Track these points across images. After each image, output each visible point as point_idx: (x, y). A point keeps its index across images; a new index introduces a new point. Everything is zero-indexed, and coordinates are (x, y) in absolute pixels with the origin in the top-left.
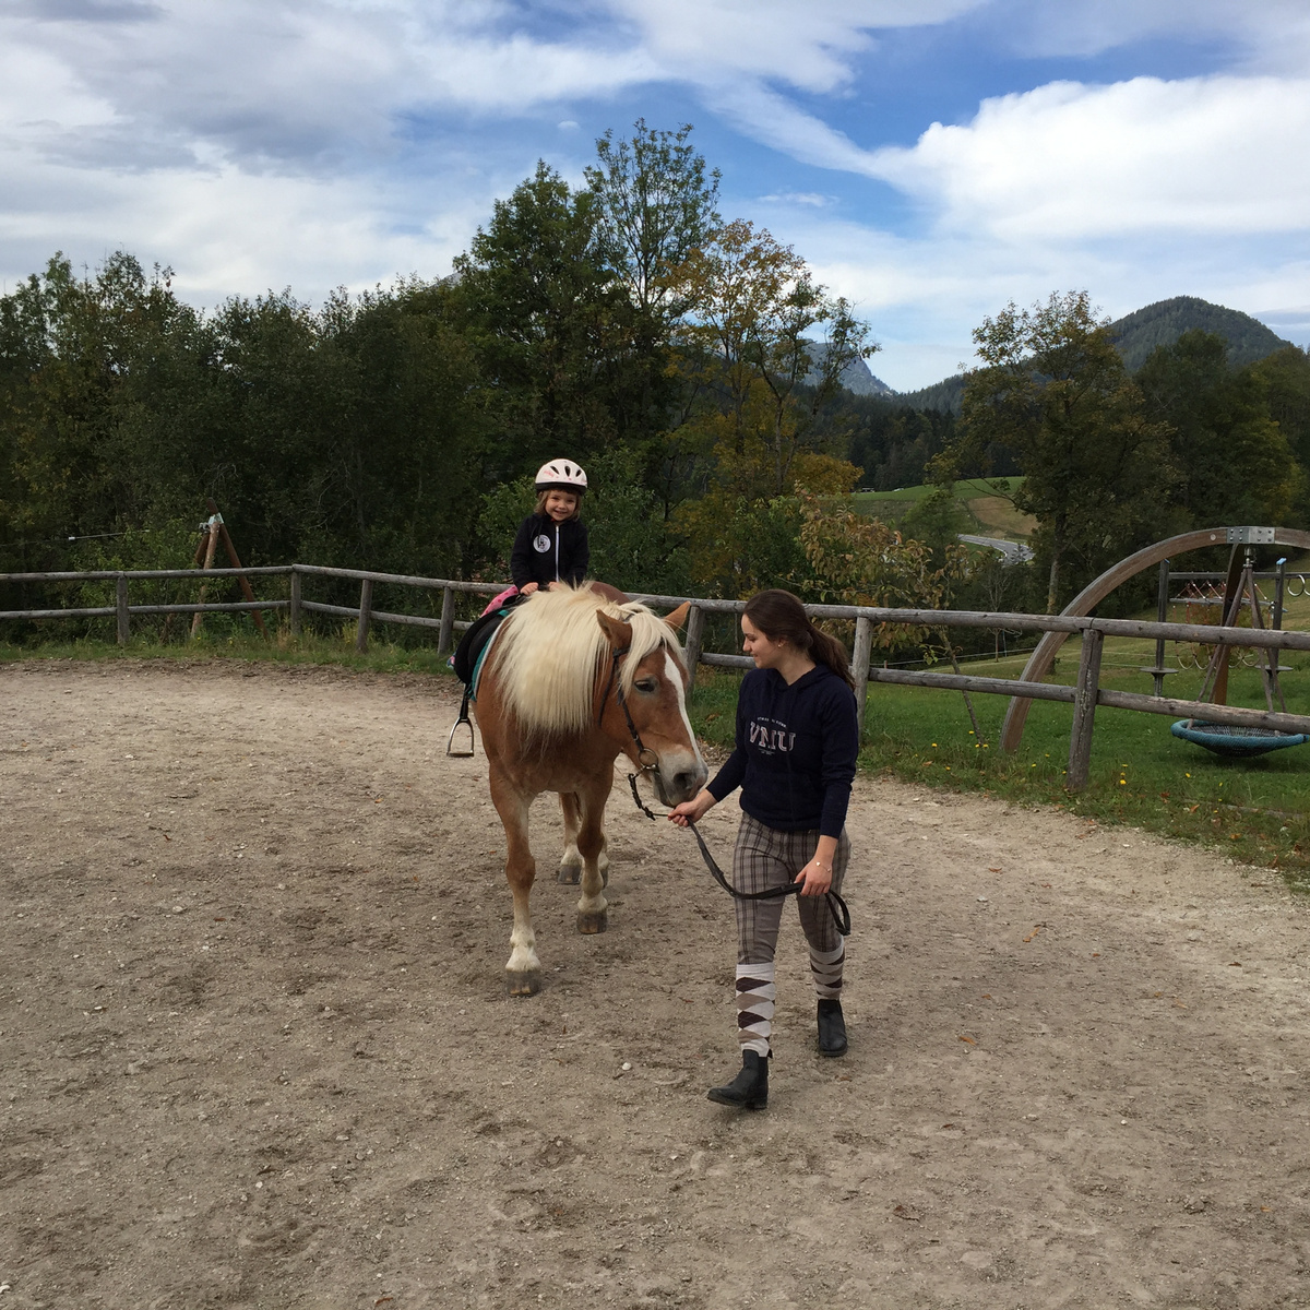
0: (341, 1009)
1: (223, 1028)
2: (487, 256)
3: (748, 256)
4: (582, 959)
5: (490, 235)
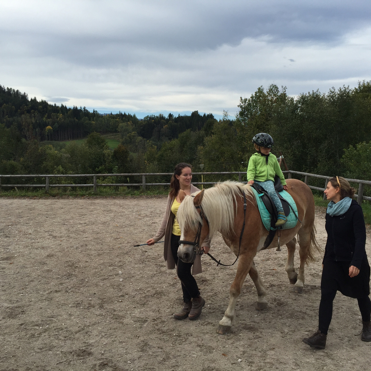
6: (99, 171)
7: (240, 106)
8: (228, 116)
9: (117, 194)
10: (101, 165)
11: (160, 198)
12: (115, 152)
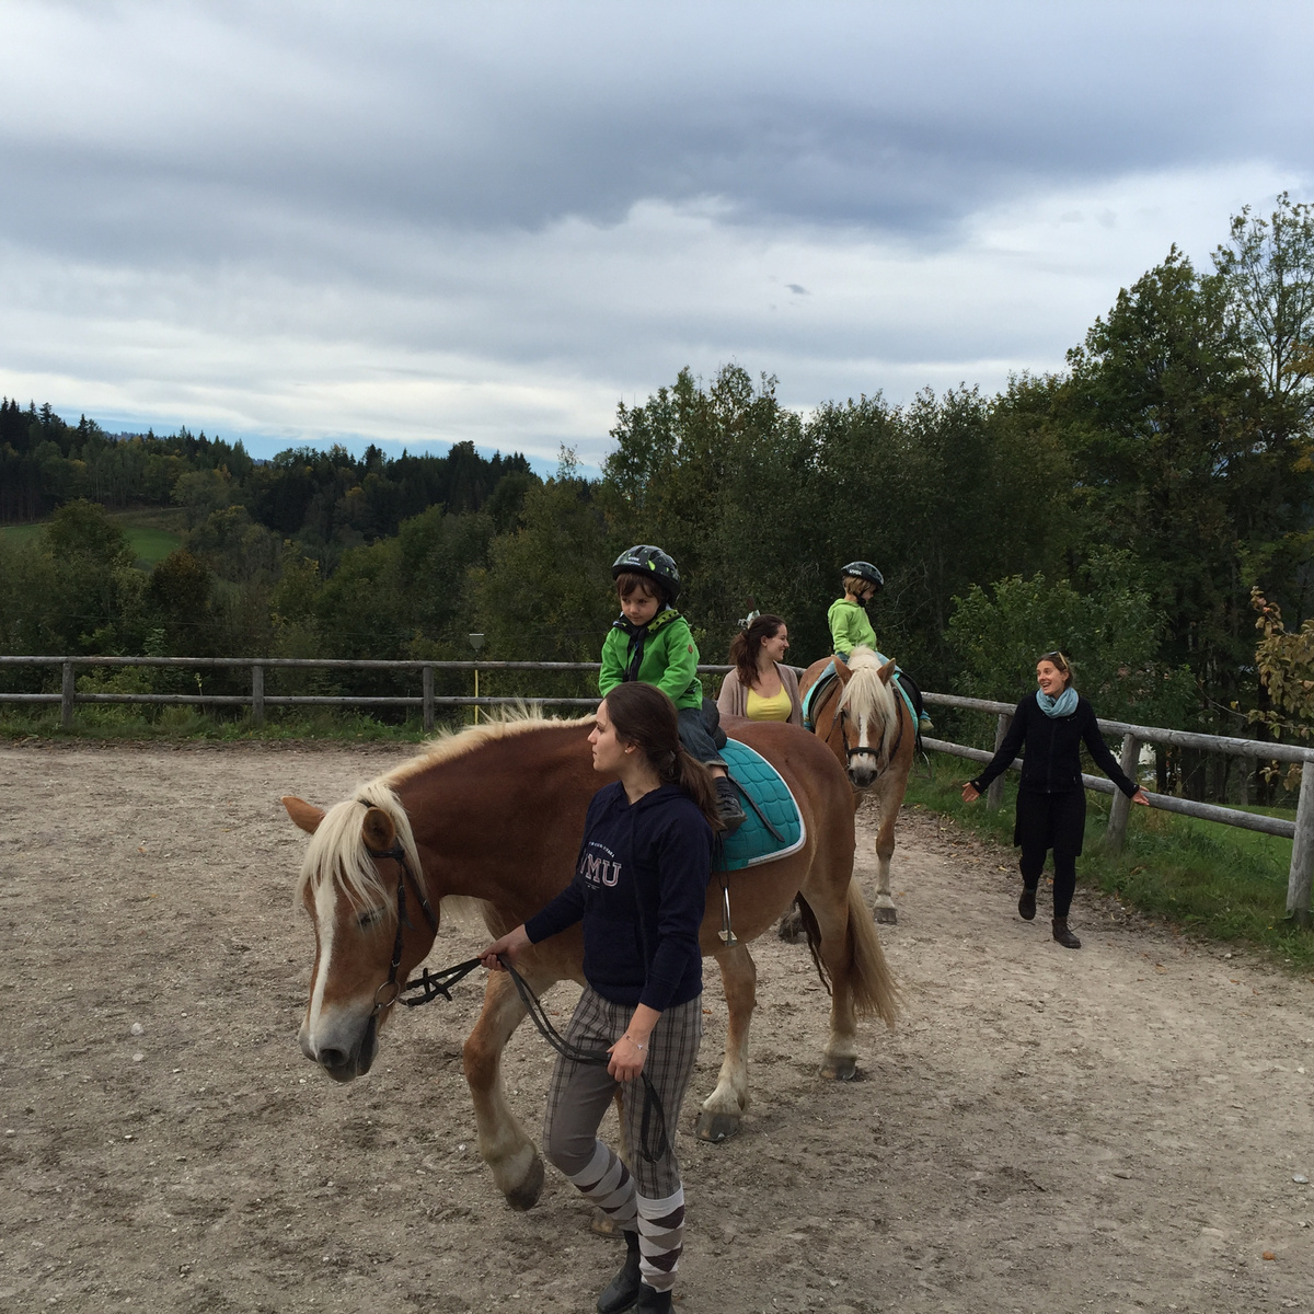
5: (1107, 324)
6: (94, 645)
7: (618, 433)
8: (577, 466)
9: (154, 733)
10: (103, 623)
11: (315, 749)
12: (160, 579)
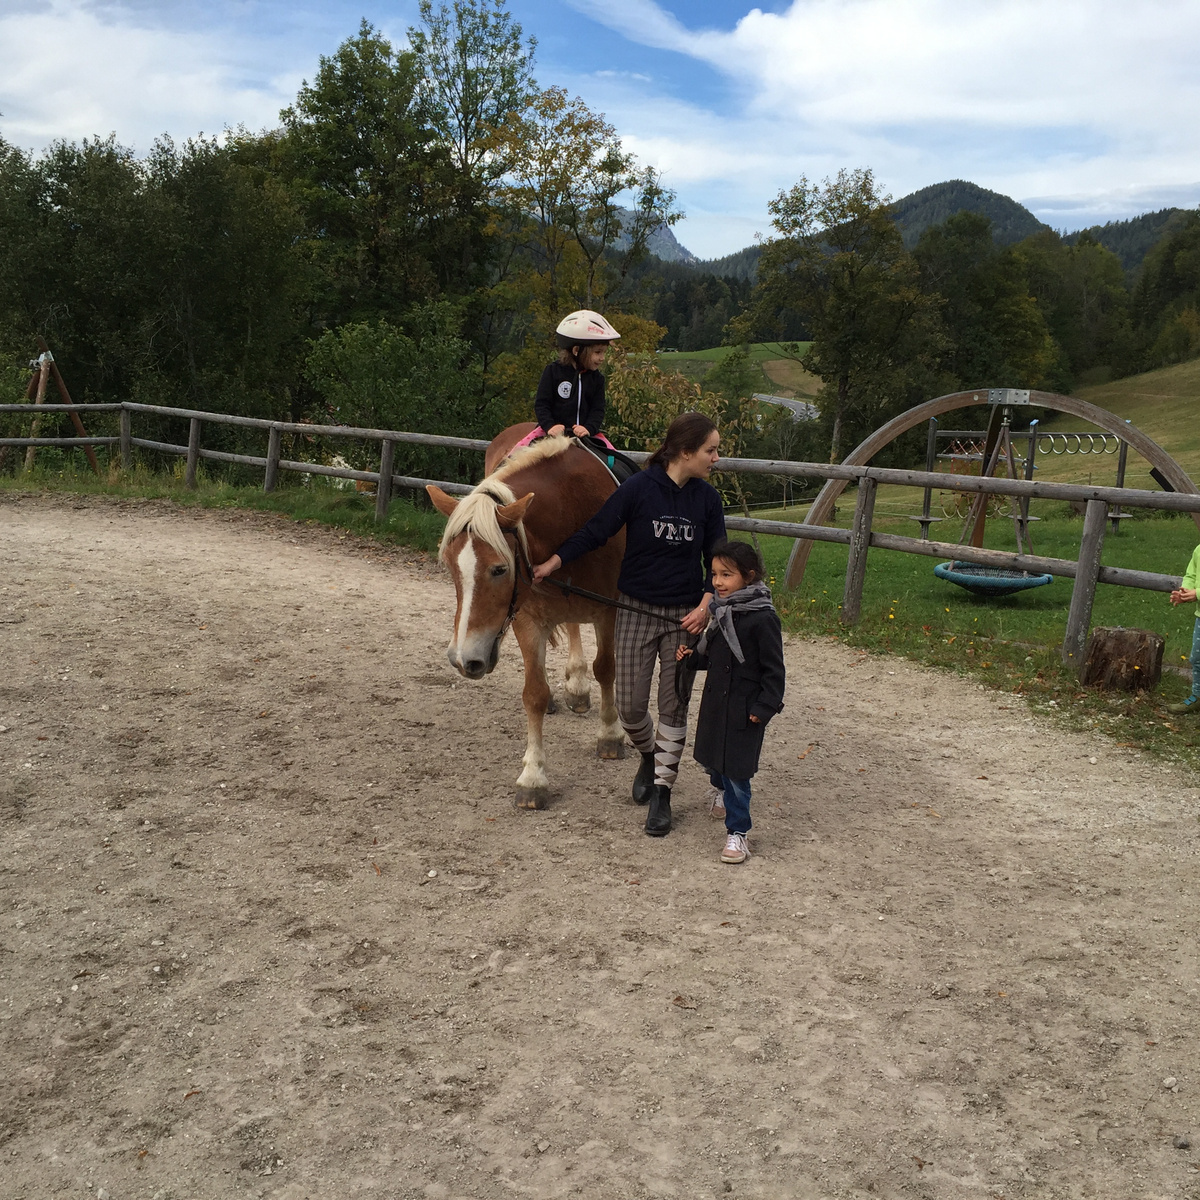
0: (160, 823)
1: (43, 841)
2: (313, 110)
3: (563, 123)
4: (394, 775)
5: (315, 89)
